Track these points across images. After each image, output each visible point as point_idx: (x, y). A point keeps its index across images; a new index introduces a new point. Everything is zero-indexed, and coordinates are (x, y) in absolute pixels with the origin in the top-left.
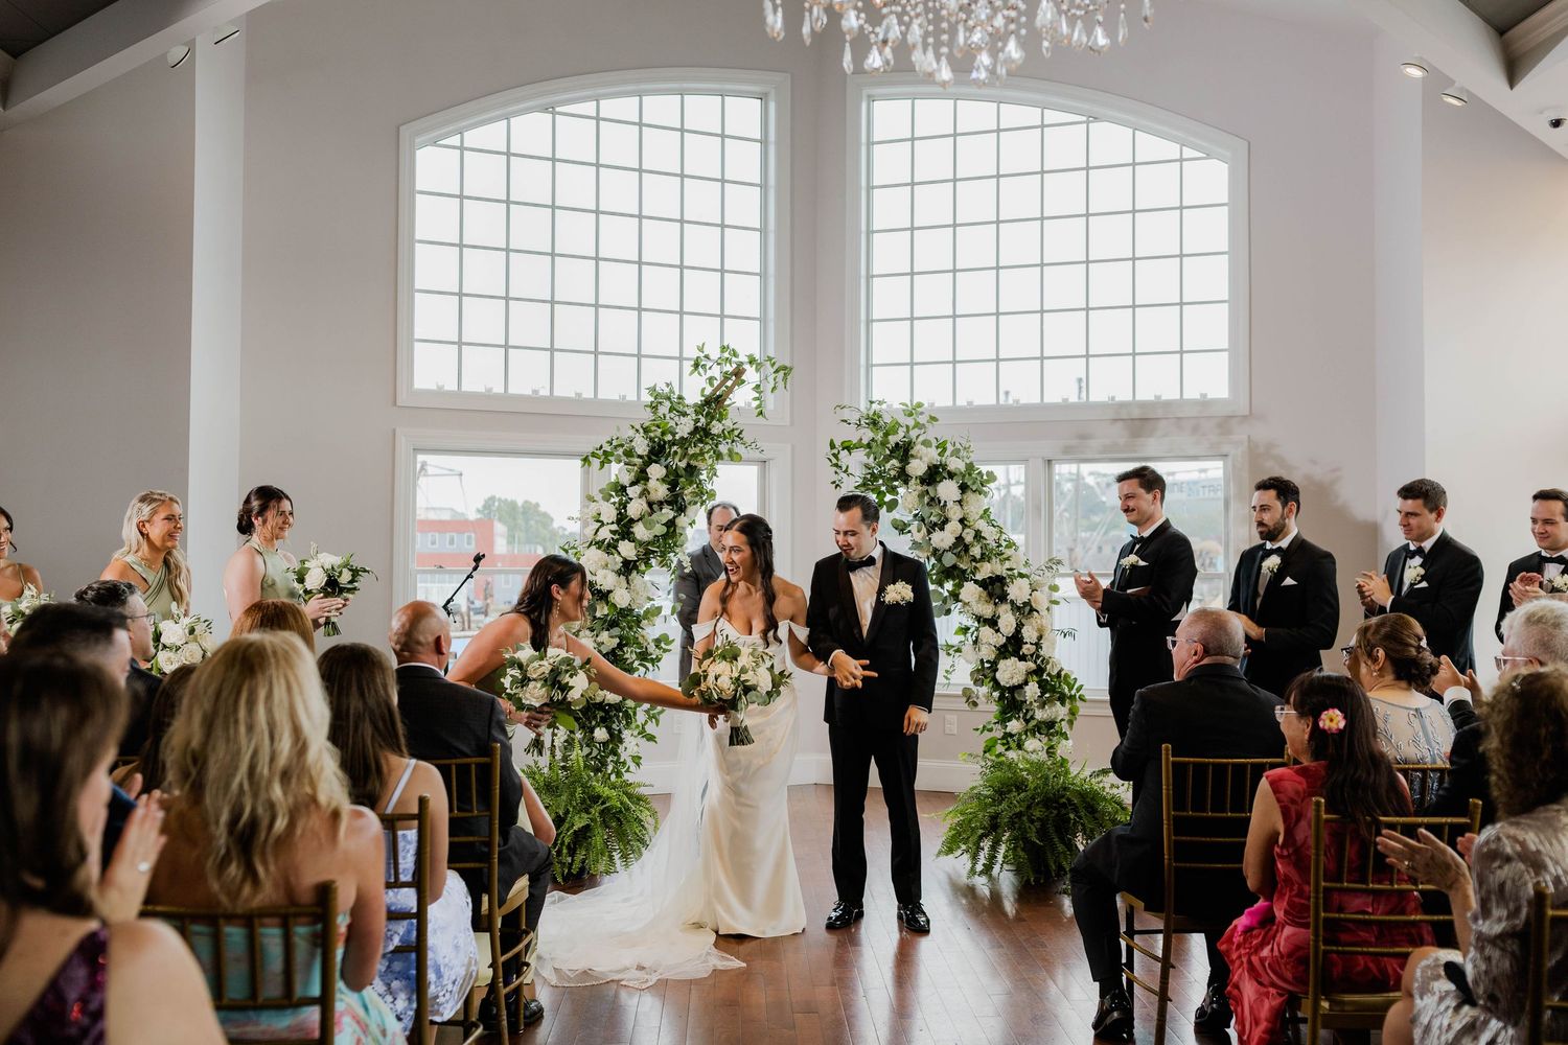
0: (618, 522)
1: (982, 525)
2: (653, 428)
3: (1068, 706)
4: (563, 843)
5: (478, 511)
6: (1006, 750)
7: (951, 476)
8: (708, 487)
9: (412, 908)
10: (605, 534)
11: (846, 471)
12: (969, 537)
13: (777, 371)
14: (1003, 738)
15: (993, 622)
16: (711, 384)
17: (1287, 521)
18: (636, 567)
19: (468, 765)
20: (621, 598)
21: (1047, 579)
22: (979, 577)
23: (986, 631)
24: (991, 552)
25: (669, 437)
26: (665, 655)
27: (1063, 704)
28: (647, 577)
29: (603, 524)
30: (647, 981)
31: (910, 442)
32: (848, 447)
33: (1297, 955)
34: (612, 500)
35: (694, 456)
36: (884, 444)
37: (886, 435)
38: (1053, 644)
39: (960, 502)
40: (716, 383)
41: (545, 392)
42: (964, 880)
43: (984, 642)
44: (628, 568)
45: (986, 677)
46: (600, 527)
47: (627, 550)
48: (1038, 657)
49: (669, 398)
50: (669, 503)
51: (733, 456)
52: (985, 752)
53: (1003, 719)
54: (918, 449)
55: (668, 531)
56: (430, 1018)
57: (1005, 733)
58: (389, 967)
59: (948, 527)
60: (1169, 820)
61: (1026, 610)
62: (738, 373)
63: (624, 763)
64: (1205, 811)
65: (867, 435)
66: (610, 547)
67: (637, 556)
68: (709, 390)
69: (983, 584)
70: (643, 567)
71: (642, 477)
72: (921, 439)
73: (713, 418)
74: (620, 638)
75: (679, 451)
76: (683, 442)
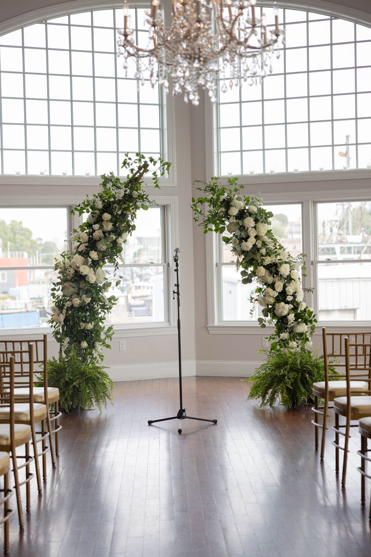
1: (266, 238)
2: (104, 195)
3: (309, 325)
7: (250, 215)
8: (132, 223)
10: (83, 248)
12: (259, 245)
13: (164, 165)
14: (279, 342)
15: (272, 286)
16: (132, 172)
18: (98, 263)
20: (91, 279)
21: (299, 264)
22: (265, 264)
23: (269, 290)
24: (271, 252)
25: (112, 200)
26: (114, 306)
27: (307, 324)
28: (103, 269)
29: (81, 244)
31: (230, 199)
32: (201, 201)
35: (125, 209)
37: (219, 195)
40: (134, 172)
41: (47, 173)
42: (259, 409)
44: (95, 265)
45: (270, 312)
47: (94, 255)
48: (294, 301)
49: (112, 180)
50: (113, 232)
51: (145, 208)
52: (271, 349)
53: (278, 334)
54: (234, 202)
57: (280, 339)
59: (249, 240)
61: (288, 279)
62: (146, 166)
63: (96, 358)
65: (209, 195)
66: (85, 254)
67: (99, 258)
68: (131, 176)
69: (268, 267)
70: (101, 263)
71: (99, 220)
72: (236, 196)
74: (92, 298)
75: (117, 206)
76: (119, 202)
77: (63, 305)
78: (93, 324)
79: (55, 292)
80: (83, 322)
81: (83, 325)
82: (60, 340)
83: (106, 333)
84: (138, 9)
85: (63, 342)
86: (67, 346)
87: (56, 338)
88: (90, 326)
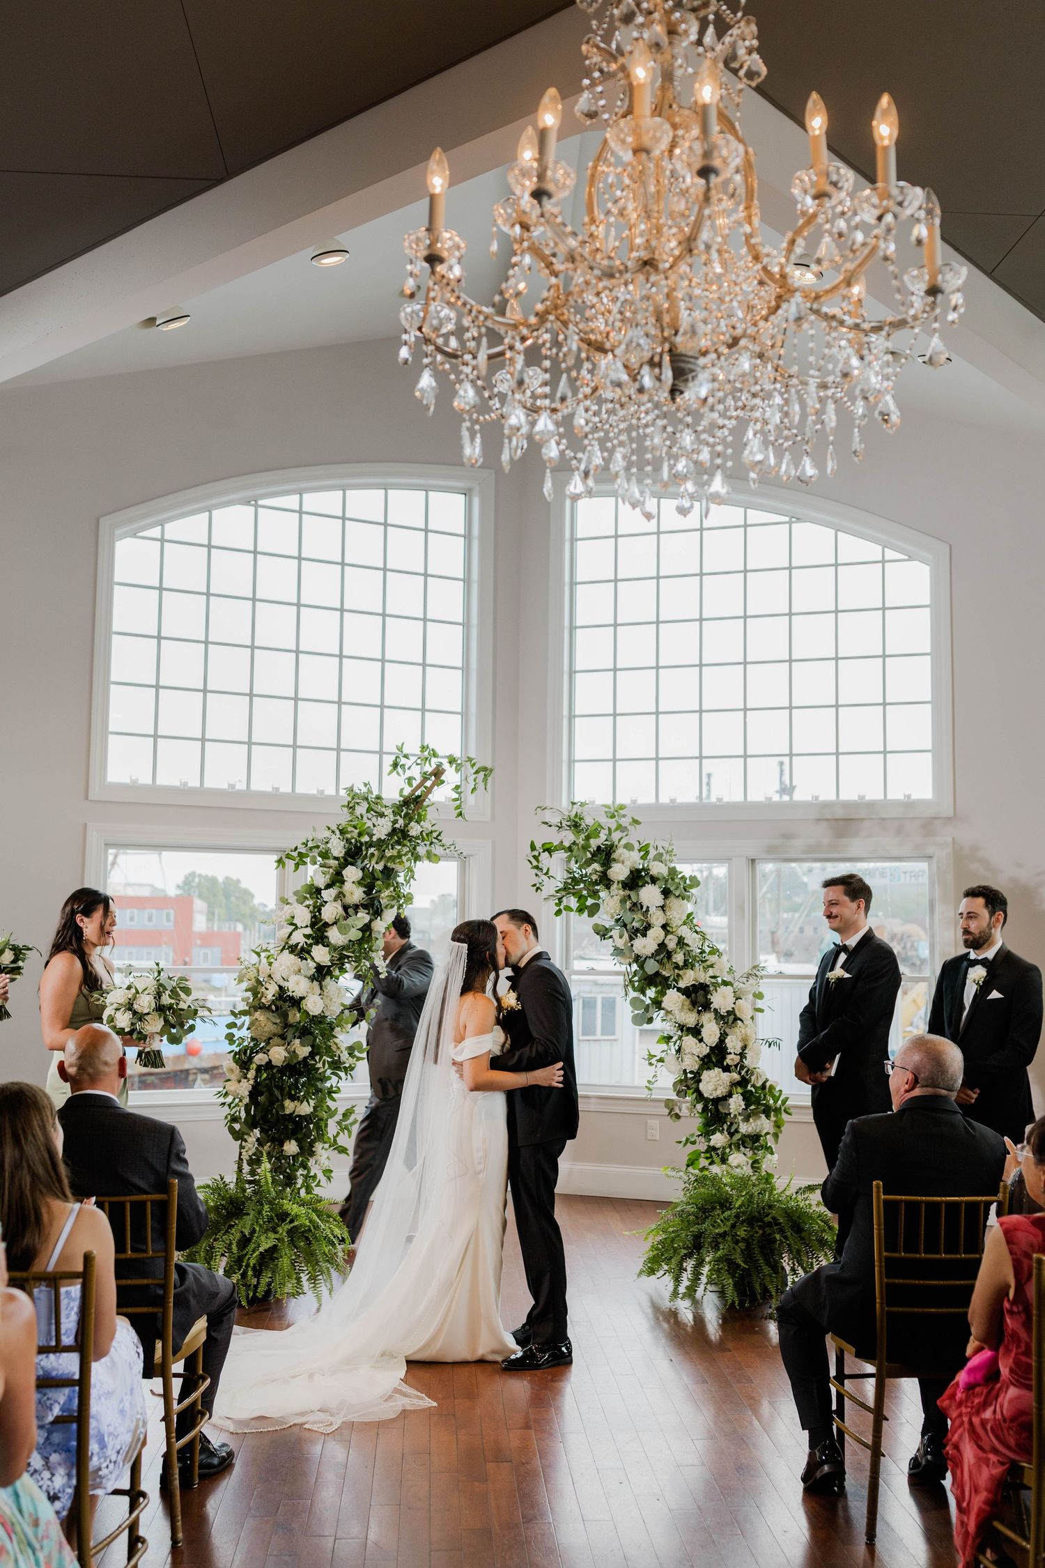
0: (313, 925)
1: (685, 931)
2: (350, 829)
3: (773, 1118)
4: (248, 1265)
5: (178, 887)
6: (710, 1164)
7: (654, 880)
8: (405, 890)
9: (74, 1374)
10: (298, 938)
11: (546, 874)
12: (671, 944)
13: (477, 772)
14: (707, 1152)
15: (696, 1032)
16: (410, 784)
17: (993, 931)
18: (329, 973)
19: (144, 1203)
20: (314, 1005)
21: (750, 986)
22: (682, 984)
23: (689, 1041)
24: (694, 960)
25: (365, 839)
26: (357, 1063)
27: (768, 1117)
28: (340, 982)
29: (296, 928)
30: (331, 1424)
31: (612, 845)
32: (549, 849)
33: (1019, 1420)
34: (307, 903)
35: (392, 858)
36: (585, 848)
37: (588, 838)
38: (758, 1054)
39: (663, 907)
40: (415, 784)
41: (242, 786)
42: (666, 1304)
43: (687, 1051)
44: (321, 974)
45: (689, 1088)
46: (294, 930)
47: (321, 954)
48: (742, 1067)
49: (367, 799)
50: (365, 907)
51: (434, 859)
52: (688, 1166)
53: (707, 1132)
54: (620, 852)
55: (363, 936)
56: (91, 1493)
57: (709, 1146)
58: (47, 1438)
59: (650, 933)
60: (880, 1261)
61: (729, 1019)
62: (438, 773)
63: (315, 1177)
64: (917, 1252)
65: (568, 837)
66: (302, 952)
67: (331, 961)
68: (407, 791)
69: (686, 992)
70: (337, 972)
71: (337, 879)
72: (623, 842)
73: (411, 820)
74: (312, 1046)
75: (376, 853)
76: (380, 844)
77: (250, 1059)
78: (312, 1103)
79: (234, 1031)
80: (293, 1098)
81: (289, 1106)
82: (238, 1136)
83: (339, 1123)
84: (430, 493)
85: (246, 1141)
86: (254, 1150)
87: (232, 1130)
88: (305, 1109)
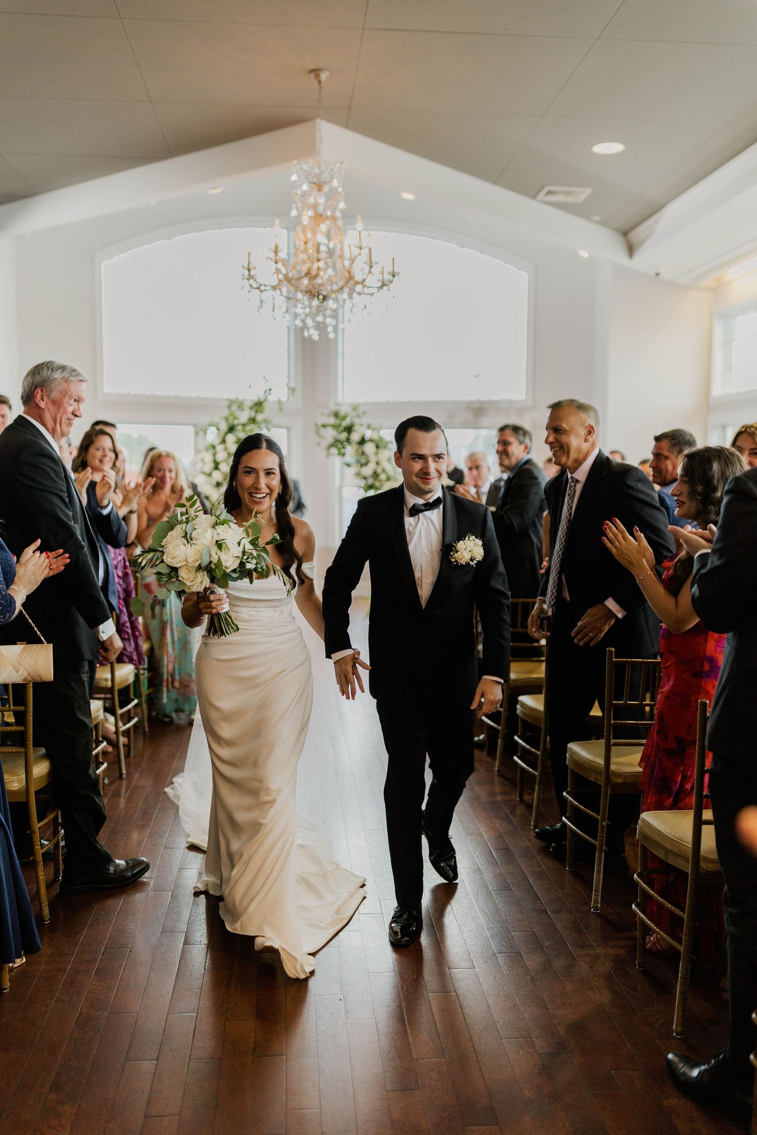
0: (213, 462)
2: (229, 417)
7: (372, 441)
11: (323, 437)
32: (324, 426)
34: (210, 452)
39: (376, 453)
46: (204, 464)
54: (356, 428)
59: (370, 465)
65: (332, 420)
68: (256, 398)
72: (358, 422)
73: (258, 413)
76: (244, 425)
